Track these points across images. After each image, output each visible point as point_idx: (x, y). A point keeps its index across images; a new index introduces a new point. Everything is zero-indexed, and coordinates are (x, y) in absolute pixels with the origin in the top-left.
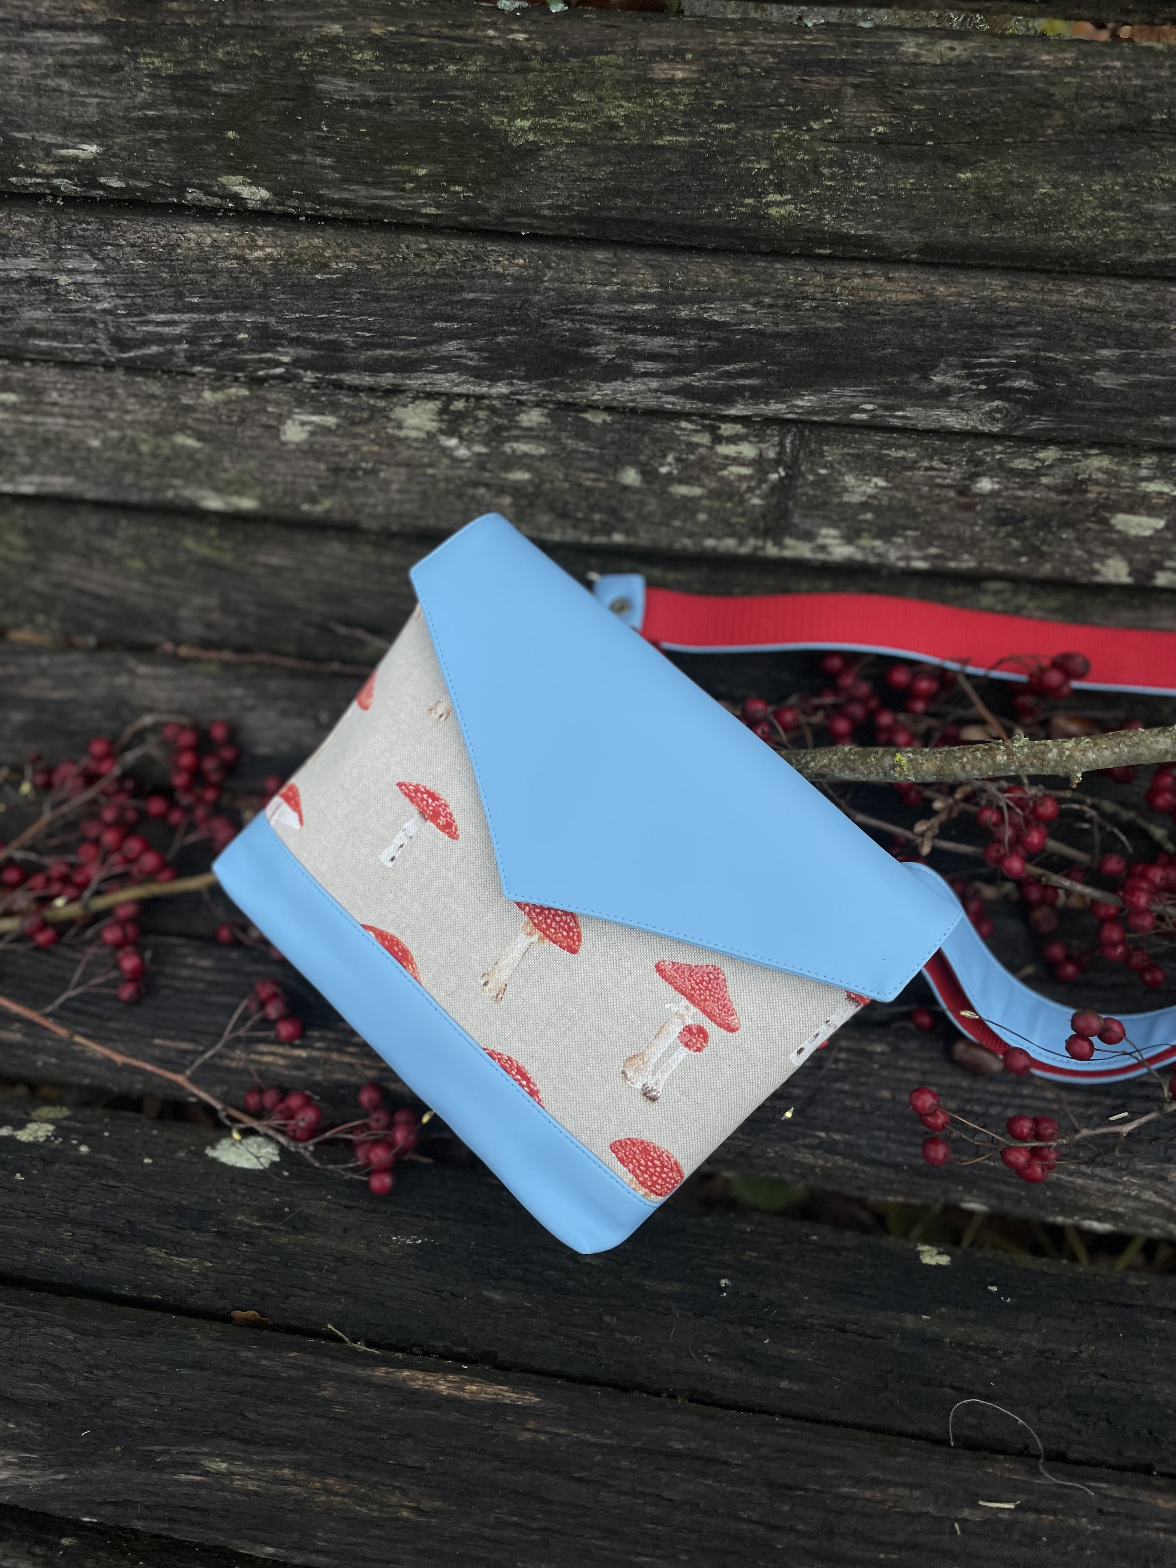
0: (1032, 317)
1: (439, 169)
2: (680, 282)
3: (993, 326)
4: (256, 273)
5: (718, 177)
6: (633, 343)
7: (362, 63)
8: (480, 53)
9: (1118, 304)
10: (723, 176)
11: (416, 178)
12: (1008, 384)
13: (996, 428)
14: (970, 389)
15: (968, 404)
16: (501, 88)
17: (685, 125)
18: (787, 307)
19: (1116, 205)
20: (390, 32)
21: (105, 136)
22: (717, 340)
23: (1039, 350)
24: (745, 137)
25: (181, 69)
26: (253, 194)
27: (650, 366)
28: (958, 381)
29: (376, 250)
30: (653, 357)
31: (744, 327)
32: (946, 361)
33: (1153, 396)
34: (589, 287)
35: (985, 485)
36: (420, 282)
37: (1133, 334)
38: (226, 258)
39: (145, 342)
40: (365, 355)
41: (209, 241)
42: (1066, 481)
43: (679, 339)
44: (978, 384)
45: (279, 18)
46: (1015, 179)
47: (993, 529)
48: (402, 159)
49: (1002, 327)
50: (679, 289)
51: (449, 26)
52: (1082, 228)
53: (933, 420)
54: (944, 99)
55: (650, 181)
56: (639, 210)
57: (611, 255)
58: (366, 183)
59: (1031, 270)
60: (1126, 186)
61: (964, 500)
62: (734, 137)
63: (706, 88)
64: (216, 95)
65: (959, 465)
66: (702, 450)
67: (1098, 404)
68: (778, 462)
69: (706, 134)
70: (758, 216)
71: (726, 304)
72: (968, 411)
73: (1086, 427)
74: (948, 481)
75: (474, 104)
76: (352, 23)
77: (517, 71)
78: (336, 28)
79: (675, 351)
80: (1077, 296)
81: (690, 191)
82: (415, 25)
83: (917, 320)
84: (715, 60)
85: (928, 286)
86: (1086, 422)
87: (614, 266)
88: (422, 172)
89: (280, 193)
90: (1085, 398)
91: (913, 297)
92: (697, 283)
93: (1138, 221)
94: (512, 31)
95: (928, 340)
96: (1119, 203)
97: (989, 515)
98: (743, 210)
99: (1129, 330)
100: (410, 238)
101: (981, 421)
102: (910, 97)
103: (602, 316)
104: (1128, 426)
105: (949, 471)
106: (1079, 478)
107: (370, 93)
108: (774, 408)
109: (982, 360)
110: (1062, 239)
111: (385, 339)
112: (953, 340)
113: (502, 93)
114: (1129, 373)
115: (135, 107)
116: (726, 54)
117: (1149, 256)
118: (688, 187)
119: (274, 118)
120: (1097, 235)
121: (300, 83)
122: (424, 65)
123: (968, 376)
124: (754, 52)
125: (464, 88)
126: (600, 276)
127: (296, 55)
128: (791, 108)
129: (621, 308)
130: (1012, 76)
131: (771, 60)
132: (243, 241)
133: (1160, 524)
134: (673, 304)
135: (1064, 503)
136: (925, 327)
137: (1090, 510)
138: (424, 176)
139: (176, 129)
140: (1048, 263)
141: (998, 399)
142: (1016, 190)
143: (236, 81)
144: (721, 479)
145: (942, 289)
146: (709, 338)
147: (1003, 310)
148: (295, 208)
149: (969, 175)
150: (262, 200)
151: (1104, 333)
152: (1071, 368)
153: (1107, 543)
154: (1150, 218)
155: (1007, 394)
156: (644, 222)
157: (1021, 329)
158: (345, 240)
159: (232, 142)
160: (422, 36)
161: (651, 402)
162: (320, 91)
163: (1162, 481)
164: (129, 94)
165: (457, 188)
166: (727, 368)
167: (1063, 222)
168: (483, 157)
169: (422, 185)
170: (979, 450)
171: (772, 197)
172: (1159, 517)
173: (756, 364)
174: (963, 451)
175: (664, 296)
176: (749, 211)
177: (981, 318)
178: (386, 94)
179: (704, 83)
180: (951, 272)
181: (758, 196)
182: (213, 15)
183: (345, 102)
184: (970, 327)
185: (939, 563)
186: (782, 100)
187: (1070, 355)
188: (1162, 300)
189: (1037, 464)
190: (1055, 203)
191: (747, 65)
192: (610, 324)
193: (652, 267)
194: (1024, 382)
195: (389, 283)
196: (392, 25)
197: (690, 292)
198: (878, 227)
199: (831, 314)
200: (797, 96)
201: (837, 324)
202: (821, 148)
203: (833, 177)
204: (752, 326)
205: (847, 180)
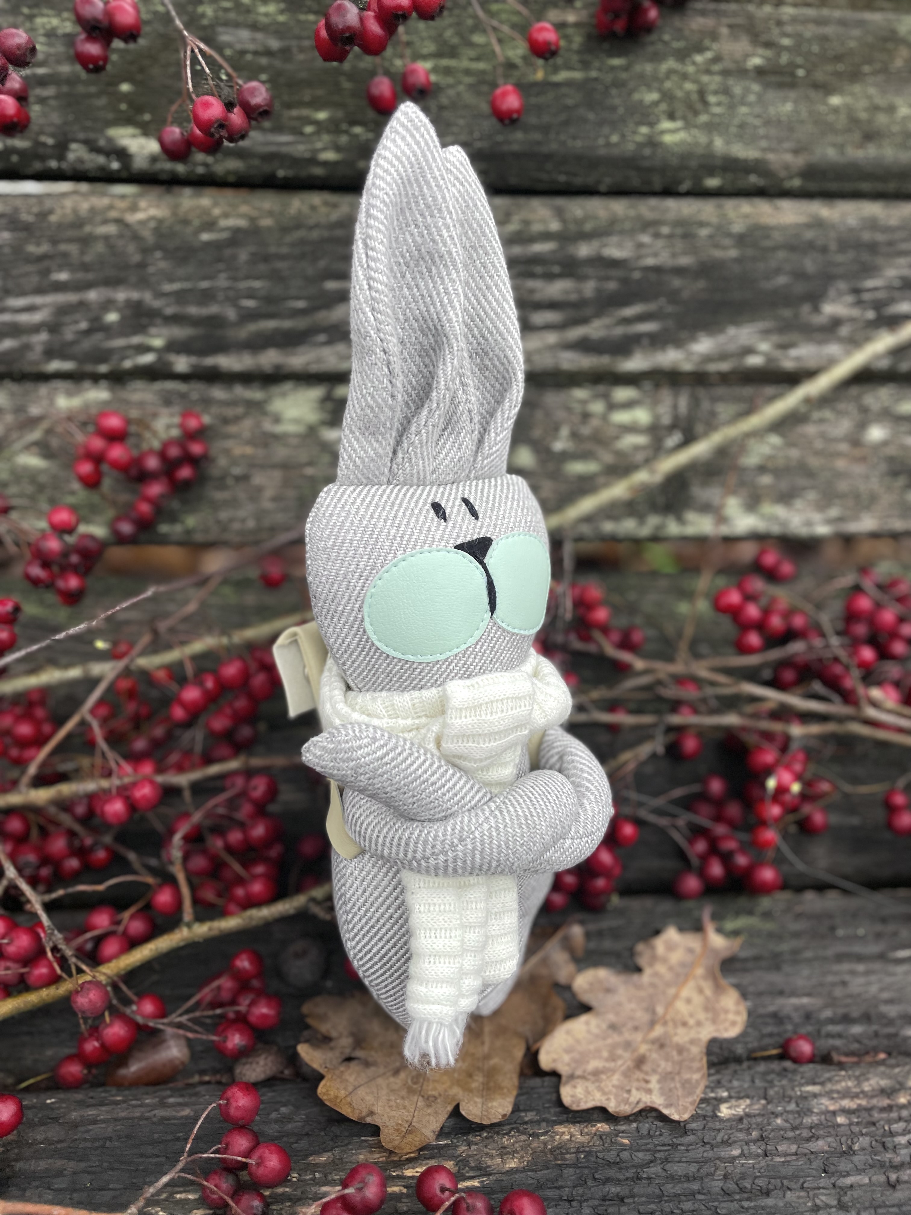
1: (340, 114)
3: (877, 245)
4: (135, 238)
7: (266, 15)
11: (315, 122)
14: (860, 319)
17: (579, 61)
22: (616, 280)
26: (142, 147)
27: (550, 317)
28: (848, 310)
29: (267, 206)
30: (552, 305)
31: (642, 262)
32: (836, 287)
35: (875, 434)
38: (105, 222)
40: (249, 330)
43: (579, 281)
44: (866, 312)
47: (888, 482)
48: (301, 104)
49: (886, 245)
50: (578, 224)
56: (539, 143)
61: (858, 452)
65: (849, 414)
66: (596, 420)
68: (673, 426)
70: (652, 143)
71: (624, 238)
74: (841, 433)
79: (573, 296)
91: (801, 220)
95: (818, 265)
97: (883, 466)
98: (638, 138)
100: (302, 195)
107: (273, 43)
111: (269, 305)
112: (842, 263)
123: (857, 304)
134: (574, 241)
136: (814, 251)
138: (324, 120)
139: (66, 86)
144: (617, 453)
145: (826, 212)
146: (608, 279)
147: (885, 228)
149: (838, 99)
150: (149, 156)
156: (542, 156)
157: (901, 246)
159: (125, 97)
166: (627, 312)
169: (322, 128)
171: (664, 125)
173: (654, 306)
175: (563, 233)
176: (644, 139)
177: (866, 237)
197: (588, 227)
198: (764, 150)
199: (727, 242)
200: (679, 34)
201: (733, 253)
202: (705, 79)
203: (719, 104)
204: (650, 261)
205: (732, 107)
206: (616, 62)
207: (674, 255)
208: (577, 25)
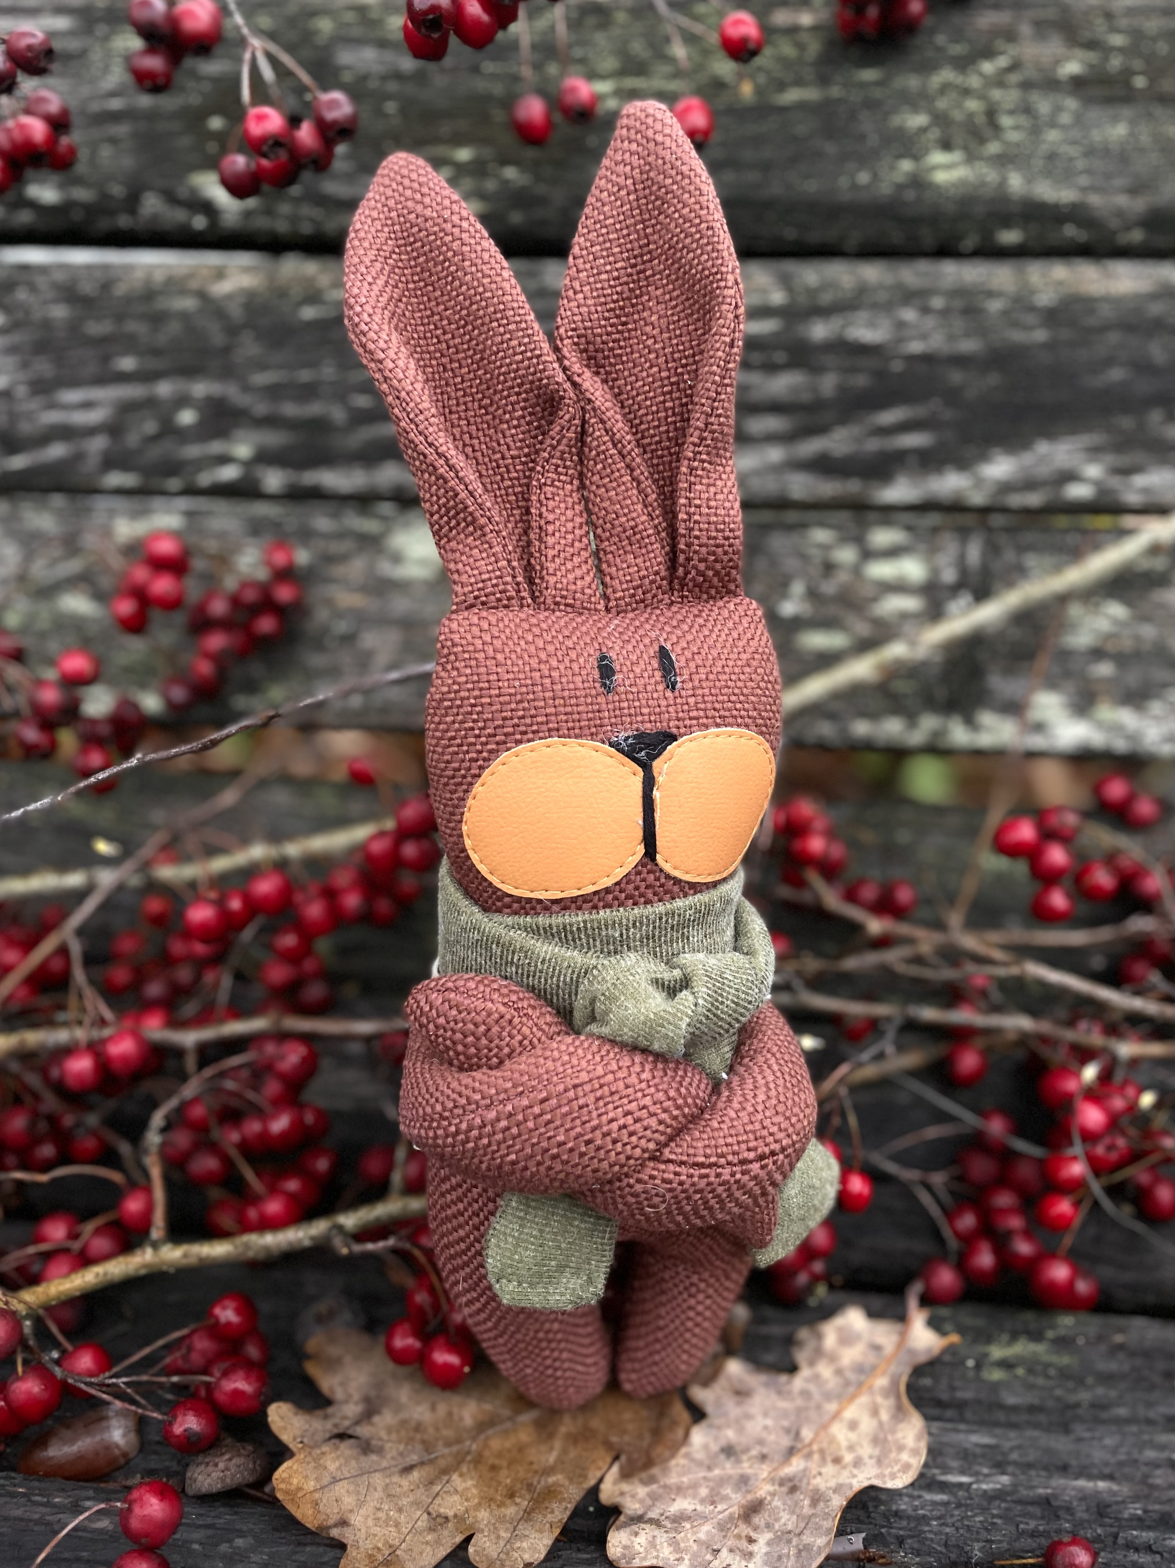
4: (221, 317)
22: (866, 373)
27: (770, 423)
30: (775, 408)
31: (904, 348)
38: (184, 295)
43: (812, 374)
66: (845, 576)
68: (959, 586)
70: (919, 185)
71: (879, 314)
79: (805, 395)
134: (805, 318)
136: (1164, 332)
139: (144, 122)
144: (874, 619)
146: (855, 372)
162: (340, 63)
171: (936, 158)
173: (924, 410)
175: (791, 309)
176: (905, 177)
197: (826, 298)
198: (1084, 190)
199: (1030, 319)
200: (958, 36)
201: (1040, 335)
202: (996, 94)
203: (1016, 128)
204: (916, 347)
205: (1035, 131)
206: (869, 75)
207: (951, 338)
208: (814, 29)
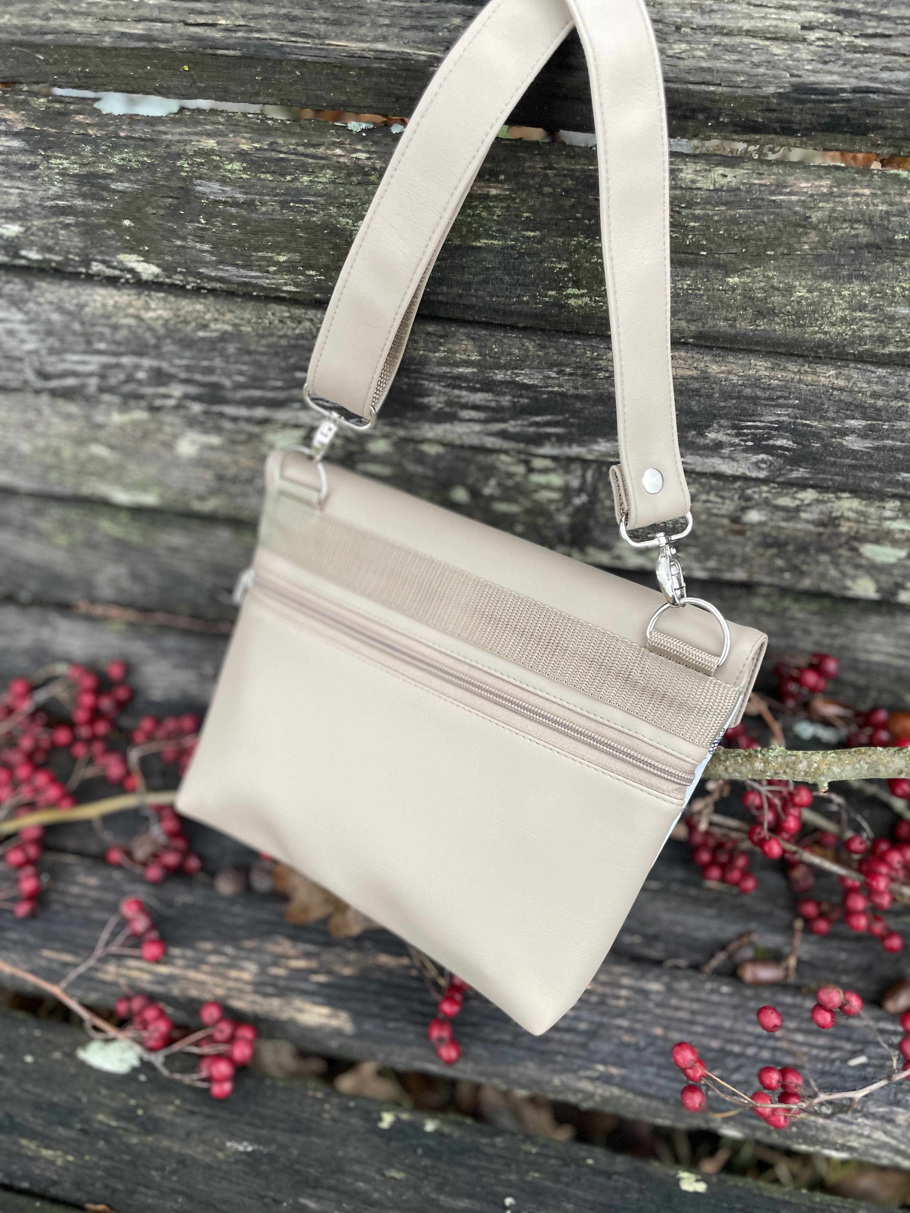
0: (790, 393)
1: (297, 257)
2: (496, 353)
3: (759, 398)
4: (150, 329)
5: (527, 274)
6: (459, 397)
7: (232, 172)
8: (329, 168)
9: (865, 385)
10: (530, 272)
11: (277, 263)
12: (771, 442)
13: (762, 475)
14: (739, 445)
15: (739, 456)
16: (347, 196)
17: (498, 231)
18: (584, 376)
19: (862, 307)
20: (255, 147)
21: (25, 220)
22: (527, 397)
23: (797, 418)
24: (548, 242)
25: (85, 170)
26: (146, 269)
27: (473, 414)
28: (729, 438)
29: (247, 316)
30: (476, 407)
31: (550, 389)
32: (718, 423)
33: (894, 457)
34: (421, 352)
35: (754, 516)
36: (284, 342)
37: (877, 410)
38: (127, 316)
39: (64, 375)
40: (242, 394)
41: (111, 302)
42: (822, 517)
43: (496, 395)
44: (745, 441)
45: (165, 133)
46: (776, 284)
47: (761, 550)
48: (266, 248)
49: (765, 399)
50: (494, 358)
51: (305, 145)
52: (833, 324)
53: (709, 466)
54: (716, 218)
55: (470, 274)
56: (460, 296)
57: (438, 328)
58: (237, 266)
59: (790, 355)
60: (872, 292)
61: (737, 527)
62: (539, 242)
63: (517, 203)
64: (115, 191)
65: (732, 499)
66: (519, 479)
67: (848, 461)
68: (580, 490)
69: (515, 239)
70: (560, 305)
71: (534, 371)
72: (737, 461)
73: (838, 478)
74: (723, 512)
75: (324, 208)
76: (226, 139)
77: (359, 183)
78: (211, 143)
79: (493, 404)
80: (829, 377)
81: (503, 283)
82: (277, 143)
83: (693, 391)
84: (522, 180)
85: (702, 364)
86: (836, 474)
87: (442, 337)
88: (282, 259)
89: (169, 269)
90: (836, 456)
91: (689, 373)
92: (510, 354)
93: (882, 321)
94: (356, 151)
95: (702, 406)
96: (866, 306)
97: (758, 539)
98: (547, 299)
99: (873, 406)
100: (274, 307)
101: (749, 469)
102: (687, 217)
103: (432, 375)
104: (873, 479)
105: (723, 503)
106: (834, 514)
107: (239, 196)
108: (575, 450)
109: (749, 424)
110: (816, 333)
111: (256, 382)
112: (724, 407)
113: (347, 200)
114: (874, 439)
115: (48, 198)
116: (533, 176)
117: (891, 349)
118: (501, 279)
119: (162, 212)
120: (847, 331)
121: (181, 185)
122: (284, 175)
123: (737, 435)
124: (555, 175)
125: (315, 195)
126: (430, 345)
127: (179, 163)
128: (587, 222)
129: (448, 370)
130: (774, 201)
131: (570, 182)
132: (139, 303)
133: (902, 554)
134: (491, 369)
135: (820, 534)
136: (700, 396)
137: (843, 540)
138: (284, 262)
139: (82, 217)
140: (804, 351)
141: (763, 453)
142: (776, 293)
143: (130, 181)
144: (535, 502)
145: (714, 367)
146: (521, 396)
147: (766, 386)
148: (181, 281)
149: (736, 279)
150: (153, 274)
151: (852, 407)
152: (824, 432)
153: (858, 566)
154: (892, 318)
155: (770, 450)
156: (464, 305)
157: (781, 401)
158: (222, 307)
159: (128, 228)
160: (281, 152)
161: (475, 441)
162: (198, 192)
163: (904, 521)
164: (44, 187)
165: (311, 272)
166: (538, 419)
167: (817, 320)
168: (333, 249)
169: (283, 268)
170: (748, 488)
171: (570, 291)
172: (901, 548)
173: (560, 418)
174: (734, 489)
175: (483, 363)
176: (552, 300)
177: (748, 391)
178: (253, 197)
179: (514, 199)
180: (722, 353)
181: (560, 289)
182: (112, 128)
183: (219, 202)
184: (738, 398)
185: (716, 575)
186: (578, 215)
187: (823, 423)
188: (903, 383)
189: (797, 502)
190: (809, 305)
191: (550, 186)
192: (439, 381)
193: (473, 339)
194: (785, 441)
195: (258, 341)
196: (257, 142)
204: (556, 389)
207: (576, 387)
